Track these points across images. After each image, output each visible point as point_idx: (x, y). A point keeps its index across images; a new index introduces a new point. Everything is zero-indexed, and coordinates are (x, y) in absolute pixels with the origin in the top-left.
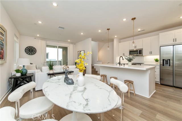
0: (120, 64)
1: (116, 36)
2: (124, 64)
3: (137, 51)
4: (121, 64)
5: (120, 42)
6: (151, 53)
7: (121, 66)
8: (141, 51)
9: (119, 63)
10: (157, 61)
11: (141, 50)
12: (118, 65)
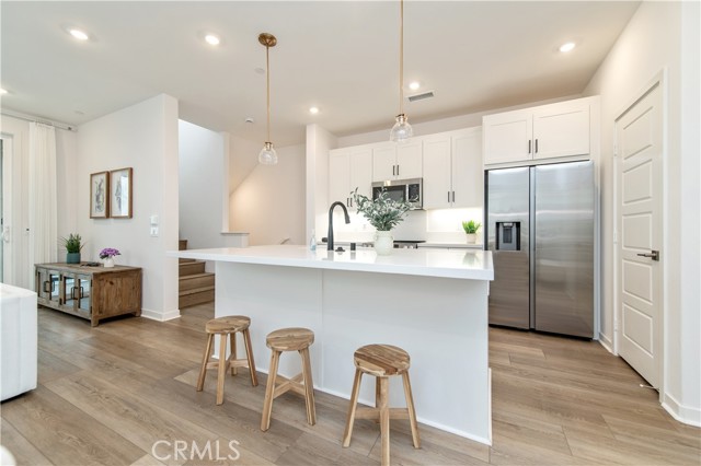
0: (331, 247)
1: (314, 111)
2: (353, 247)
3: (402, 188)
4: (336, 247)
5: (334, 146)
6: (451, 197)
7: (336, 253)
8: (418, 191)
9: (324, 240)
10: (470, 230)
11: (418, 185)
12: (323, 251)
